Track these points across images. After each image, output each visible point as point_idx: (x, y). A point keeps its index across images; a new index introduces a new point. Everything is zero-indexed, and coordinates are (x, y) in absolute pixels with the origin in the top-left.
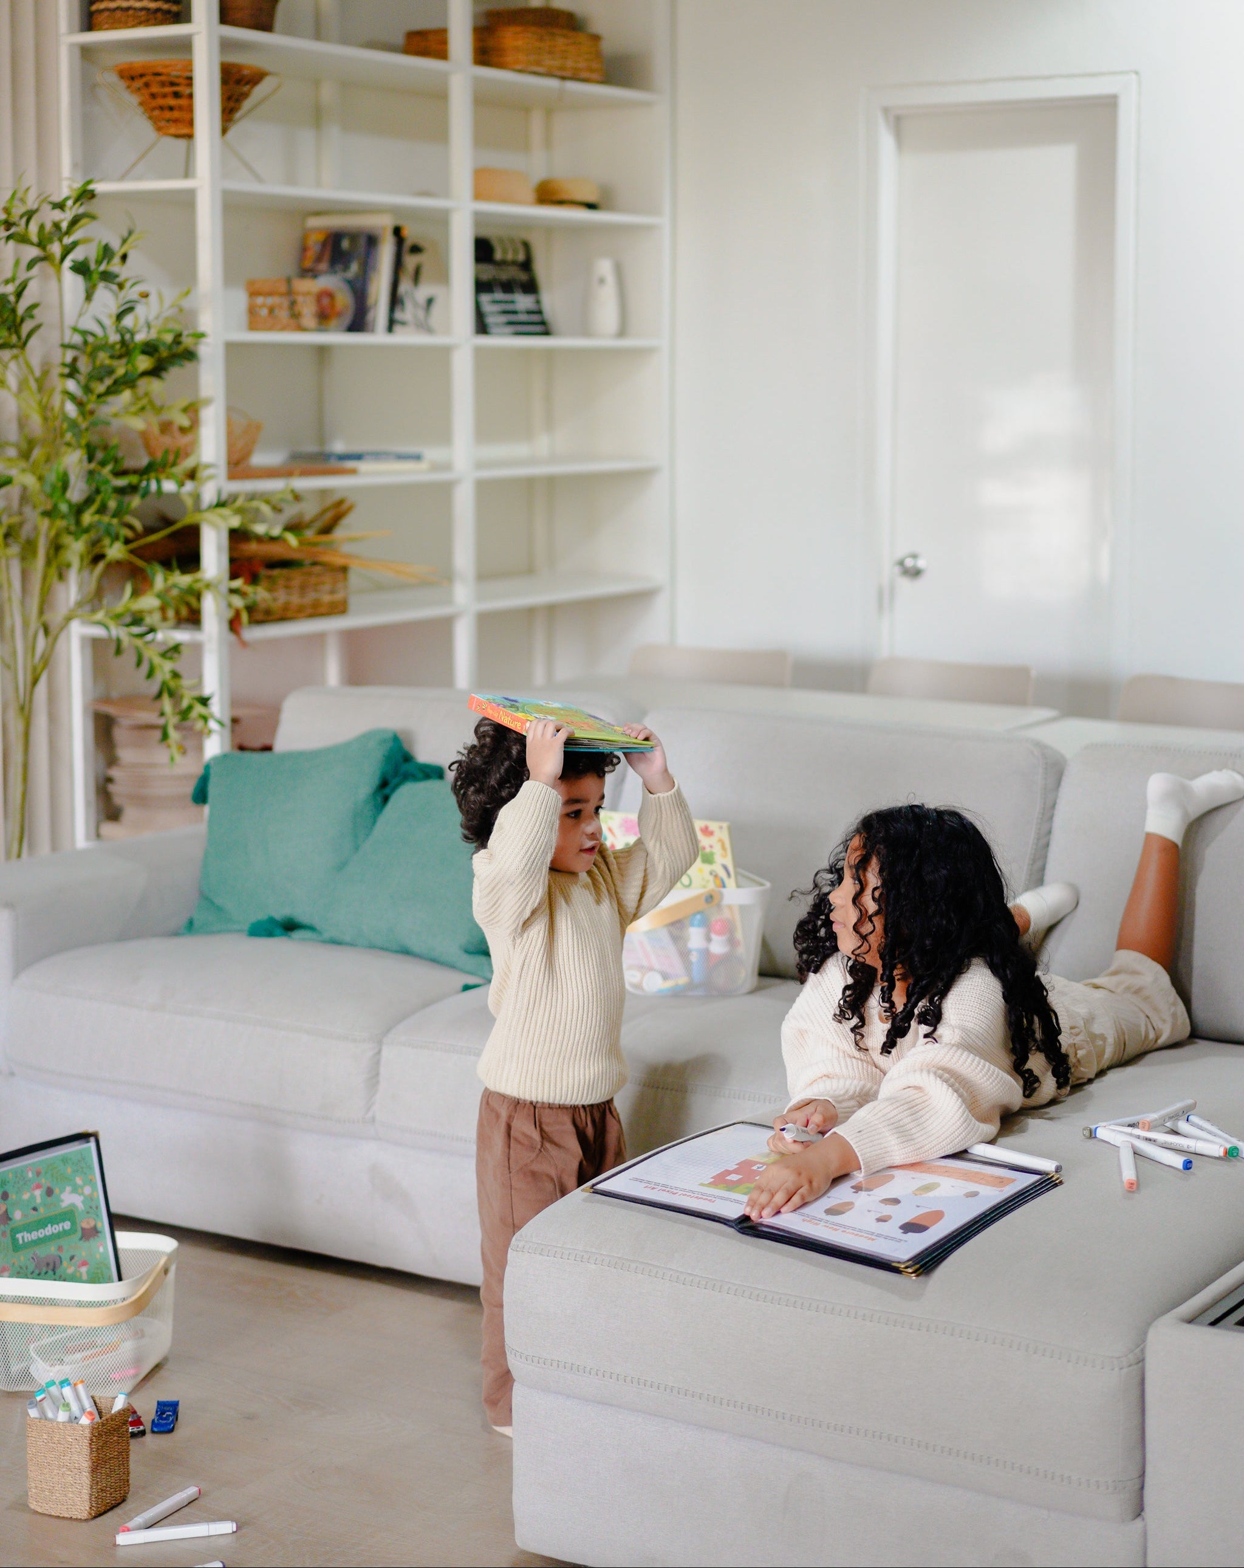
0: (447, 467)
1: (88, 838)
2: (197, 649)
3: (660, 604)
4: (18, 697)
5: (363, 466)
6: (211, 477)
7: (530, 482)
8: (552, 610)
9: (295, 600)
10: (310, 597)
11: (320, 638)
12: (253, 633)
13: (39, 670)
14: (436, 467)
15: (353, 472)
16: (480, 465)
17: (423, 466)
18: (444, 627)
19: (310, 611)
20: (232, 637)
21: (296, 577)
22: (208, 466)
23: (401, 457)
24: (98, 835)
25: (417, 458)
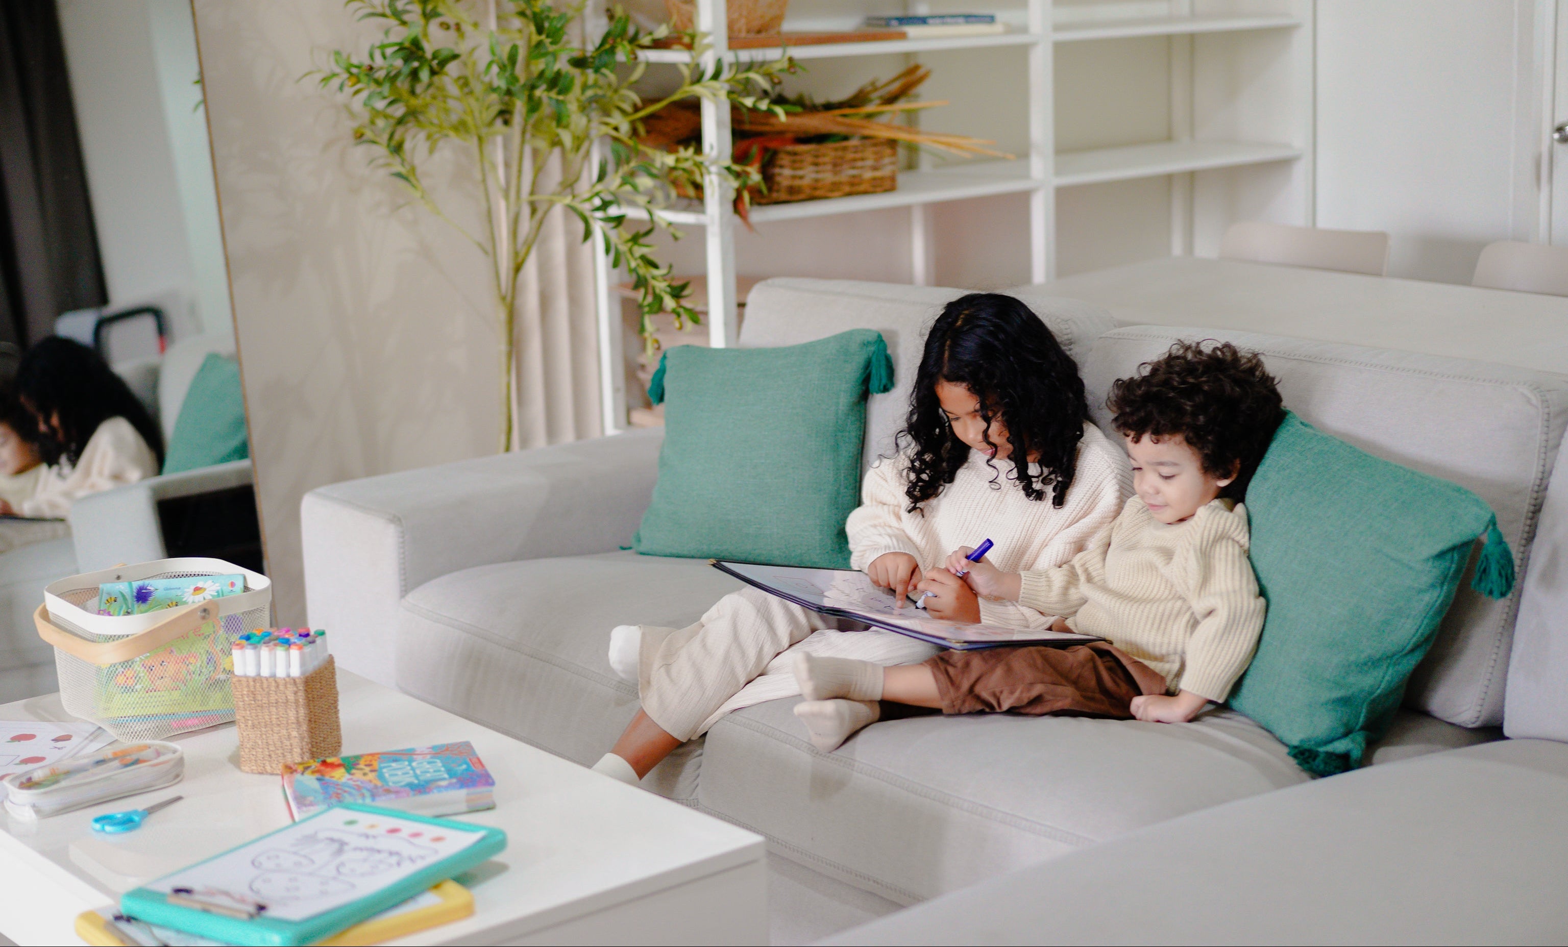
0: (1024, 29)
1: (616, 426)
2: (700, 231)
3: (1300, 173)
4: (499, 286)
5: (912, 31)
6: (709, 46)
7: (1169, 39)
8: (1192, 176)
9: (828, 177)
10: (848, 173)
11: (906, 210)
12: (760, 215)
13: (522, 254)
14: (1011, 30)
15: (903, 36)
16: (1058, 27)
17: (997, 28)
18: (1022, 200)
19: (847, 189)
20: (737, 219)
21: (829, 151)
22: (706, 35)
23: (970, 18)
24: (629, 422)
25: (991, 19)
